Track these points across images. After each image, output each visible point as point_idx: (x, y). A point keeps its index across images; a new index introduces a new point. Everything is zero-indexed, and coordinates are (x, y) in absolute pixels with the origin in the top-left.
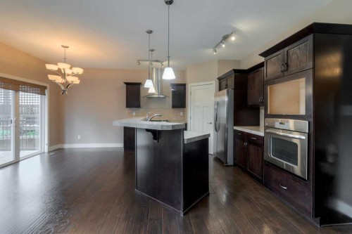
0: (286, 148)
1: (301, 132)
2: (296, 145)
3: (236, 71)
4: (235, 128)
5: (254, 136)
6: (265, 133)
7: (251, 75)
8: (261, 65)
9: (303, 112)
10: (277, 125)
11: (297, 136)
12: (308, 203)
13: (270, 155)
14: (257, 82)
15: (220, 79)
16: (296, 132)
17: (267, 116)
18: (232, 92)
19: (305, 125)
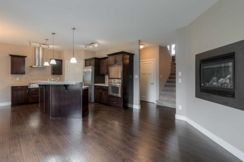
0: (115, 89)
1: (119, 83)
2: (118, 88)
3: (95, 58)
4: (95, 84)
5: (104, 87)
6: (109, 85)
7: (102, 61)
8: (107, 58)
9: (120, 77)
10: (113, 82)
11: (119, 85)
12: (121, 105)
13: (110, 93)
14: (104, 64)
15: (86, 60)
16: (118, 83)
17: (109, 78)
18: (93, 67)
19: (120, 81)
